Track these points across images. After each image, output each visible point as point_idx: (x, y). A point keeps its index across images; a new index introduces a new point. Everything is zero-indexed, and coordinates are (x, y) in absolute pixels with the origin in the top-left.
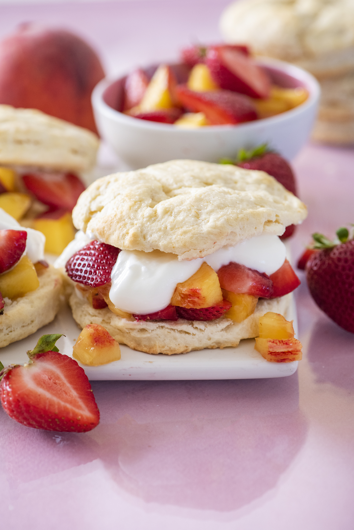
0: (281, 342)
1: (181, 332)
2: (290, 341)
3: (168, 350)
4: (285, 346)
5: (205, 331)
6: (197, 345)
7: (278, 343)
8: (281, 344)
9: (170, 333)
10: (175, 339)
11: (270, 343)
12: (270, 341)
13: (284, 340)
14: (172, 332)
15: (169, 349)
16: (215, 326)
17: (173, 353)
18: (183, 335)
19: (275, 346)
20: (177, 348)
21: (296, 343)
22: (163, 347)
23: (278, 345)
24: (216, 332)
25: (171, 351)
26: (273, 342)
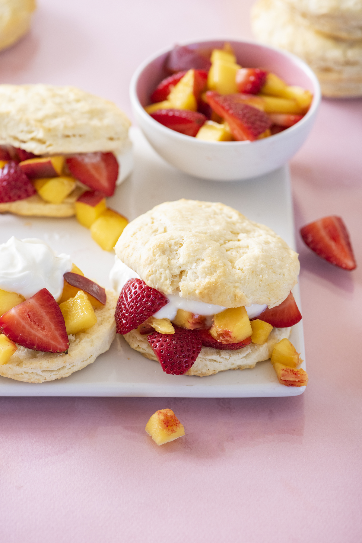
0: (292, 371)
1: (211, 360)
2: (298, 373)
3: (200, 374)
4: (294, 376)
5: (230, 359)
6: (223, 368)
7: (290, 372)
8: (291, 373)
9: (202, 361)
10: (206, 365)
11: (283, 372)
12: (283, 370)
13: (294, 370)
14: (204, 360)
15: (201, 372)
16: (238, 355)
17: (204, 375)
18: (212, 363)
19: (286, 375)
20: (207, 372)
21: (302, 375)
22: (196, 371)
23: (289, 373)
24: (238, 359)
25: (203, 374)
26: (286, 371)
